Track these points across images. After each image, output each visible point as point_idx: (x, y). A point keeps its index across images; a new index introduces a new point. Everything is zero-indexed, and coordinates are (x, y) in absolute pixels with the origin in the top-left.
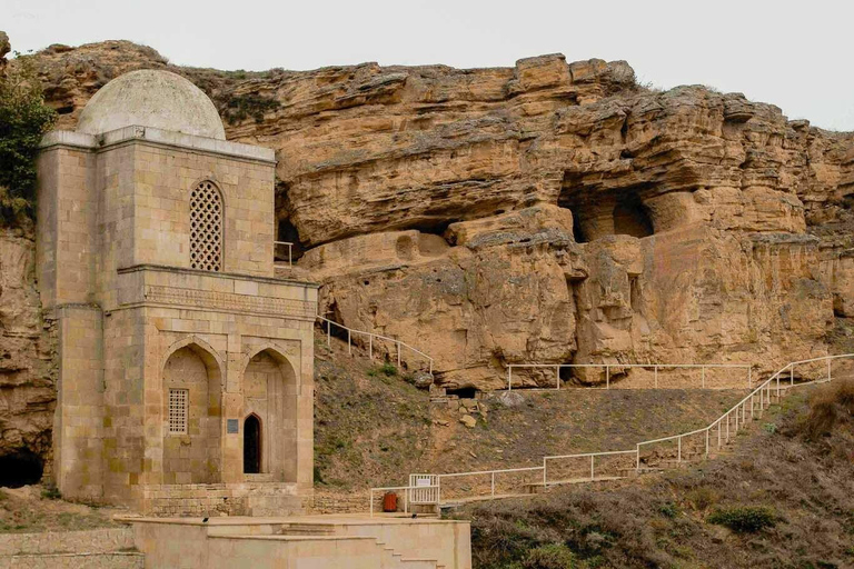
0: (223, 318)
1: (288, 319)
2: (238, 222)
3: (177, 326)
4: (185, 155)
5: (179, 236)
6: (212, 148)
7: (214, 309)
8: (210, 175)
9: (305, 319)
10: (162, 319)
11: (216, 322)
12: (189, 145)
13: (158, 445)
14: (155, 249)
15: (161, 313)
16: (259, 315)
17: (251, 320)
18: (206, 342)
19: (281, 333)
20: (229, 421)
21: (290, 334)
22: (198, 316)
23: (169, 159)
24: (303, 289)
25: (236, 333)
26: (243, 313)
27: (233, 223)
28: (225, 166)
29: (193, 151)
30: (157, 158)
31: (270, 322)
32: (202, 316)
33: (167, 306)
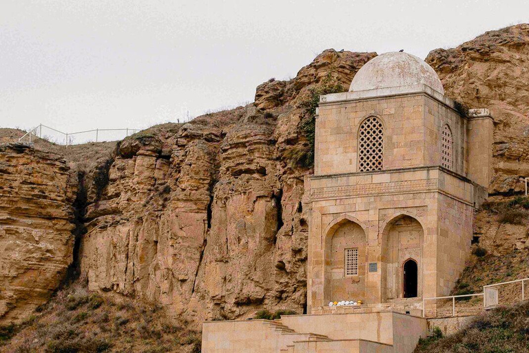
0: (365, 200)
1: (416, 194)
2: (395, 137)
3: (333, 210)
4: (354, 105)
5: (349, 155)
6: (374, 95)
7: (358, 195)
8: (373, 112)
9: (429, 191)
10: (324, 207)
11: (360, 203)
12: (358, 98)
13: (321, 283)
14: (332, 166)
15: (323, 204)
16: (393, 194)
17: (387, 198)
18: (352, 217)
19: (410, 203)
20: (370, 264)
21: (418, 203)
22: (347, 202)
23: (343, 110)
24: (426, 171)
25: (375, 208)
26: (379, 195)
27: (390, 138)
28: (384, 104)
29: (360, 100)
30: (334, 111)
31: (401, 197)
32: (351, 201)
33: (326, 199)
